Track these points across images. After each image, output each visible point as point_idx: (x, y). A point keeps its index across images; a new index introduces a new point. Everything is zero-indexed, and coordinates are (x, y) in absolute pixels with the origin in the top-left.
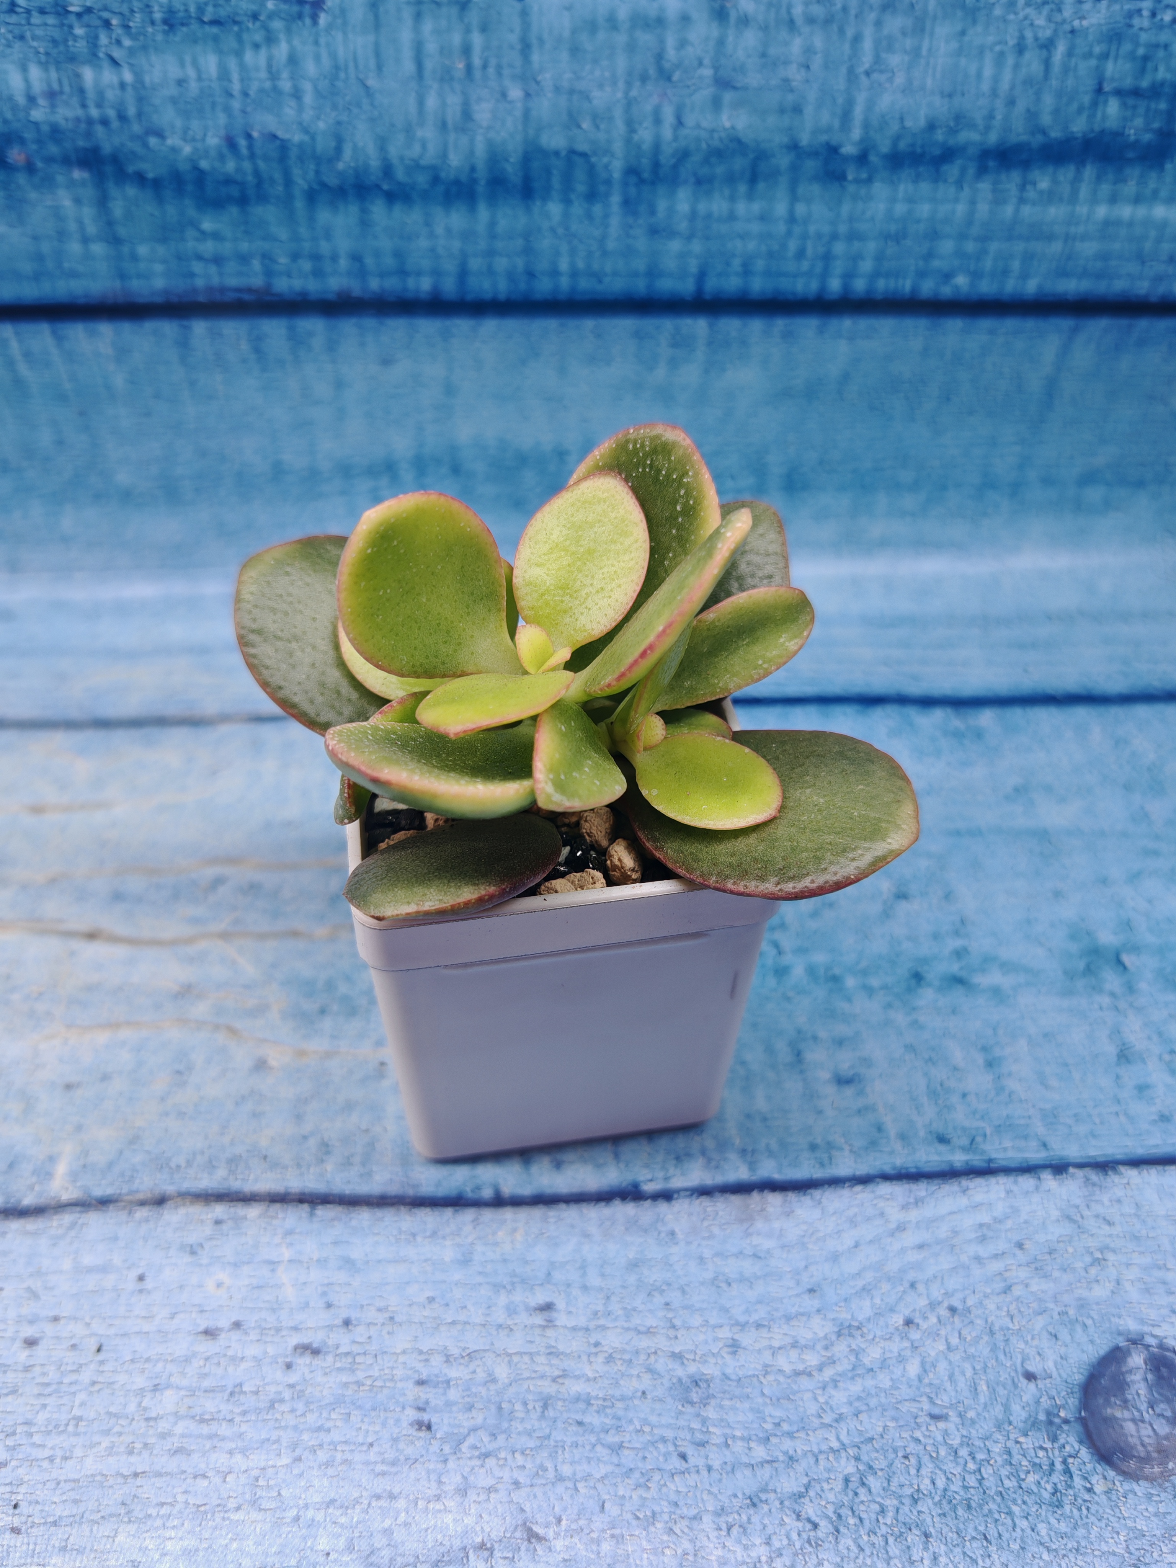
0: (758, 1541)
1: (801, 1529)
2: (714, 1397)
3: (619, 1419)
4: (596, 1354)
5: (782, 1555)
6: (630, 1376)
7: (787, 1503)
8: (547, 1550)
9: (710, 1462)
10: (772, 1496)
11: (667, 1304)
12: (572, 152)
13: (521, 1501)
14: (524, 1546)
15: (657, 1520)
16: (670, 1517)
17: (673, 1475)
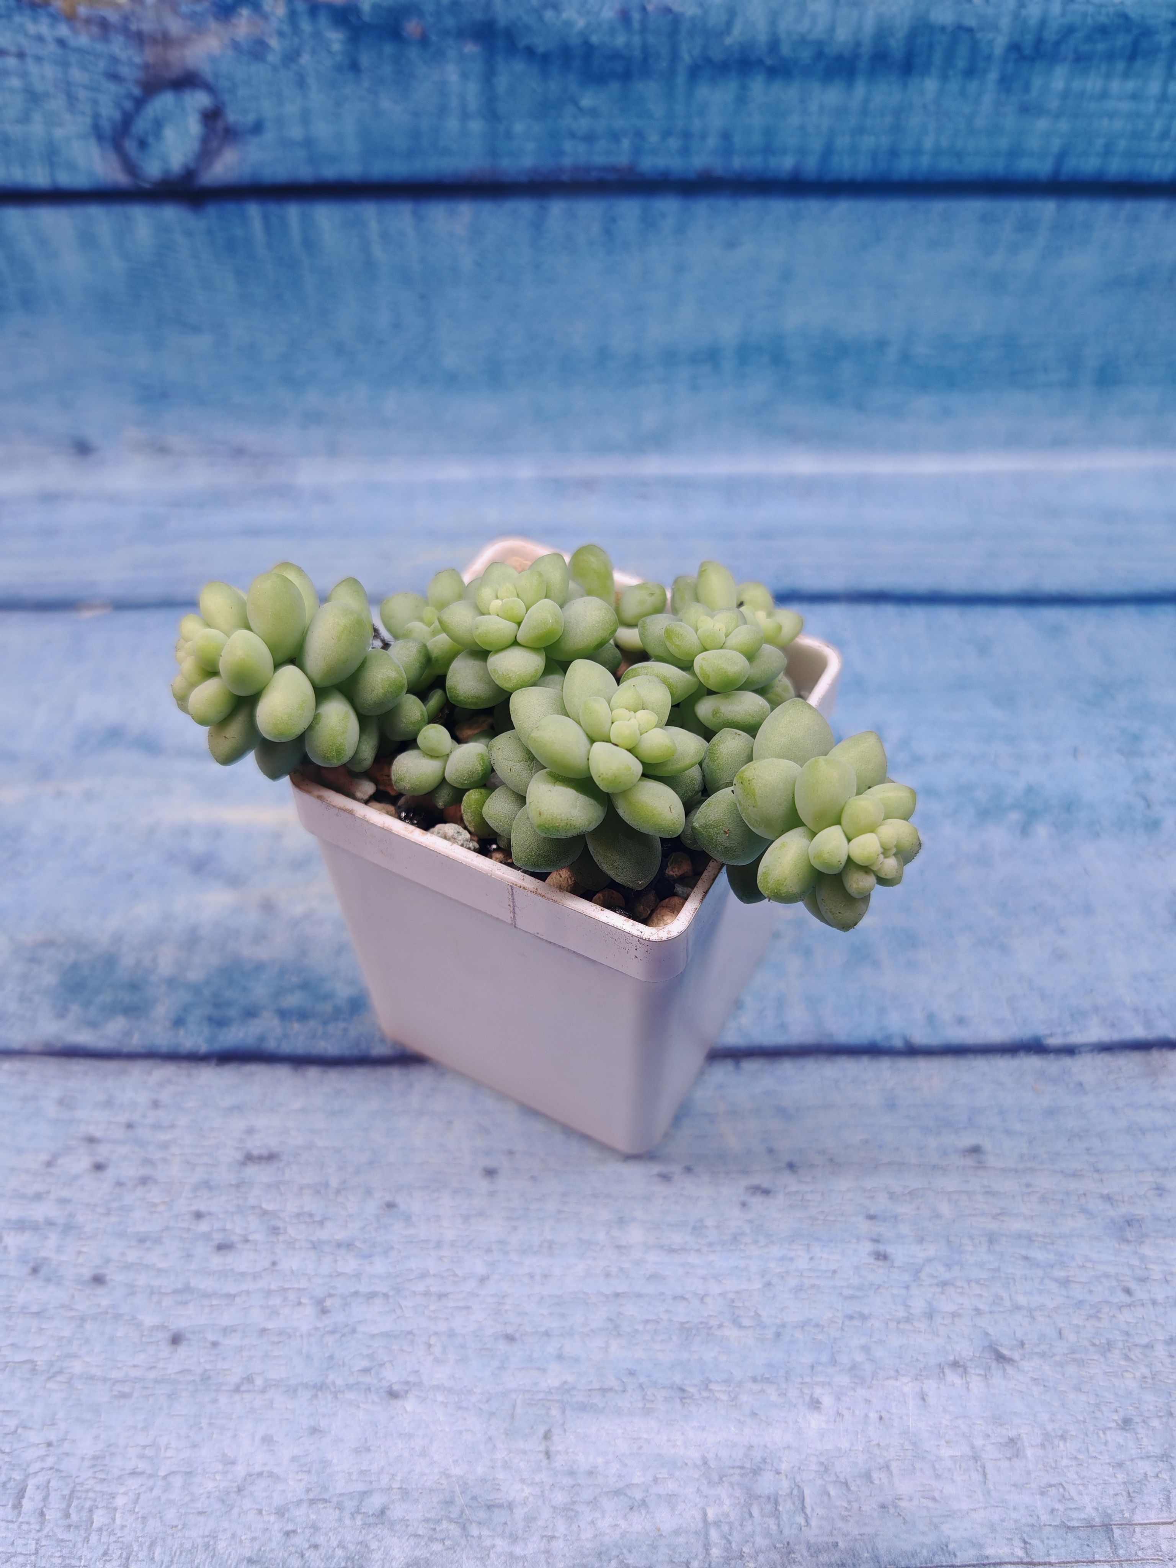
2: (1147, 1236)
3: (1061, 1255)
4: (1029, 1194)
6: (1066, 1216)
8: (1017, 1369)
9: (1154, 1297)
11: (1088, 1150)
12: (960, 28)
13: (983, 1326)
14: (994, 1364)
15: (1112, 1347)
16: (1124, 1344)
17: (1120, 1308)
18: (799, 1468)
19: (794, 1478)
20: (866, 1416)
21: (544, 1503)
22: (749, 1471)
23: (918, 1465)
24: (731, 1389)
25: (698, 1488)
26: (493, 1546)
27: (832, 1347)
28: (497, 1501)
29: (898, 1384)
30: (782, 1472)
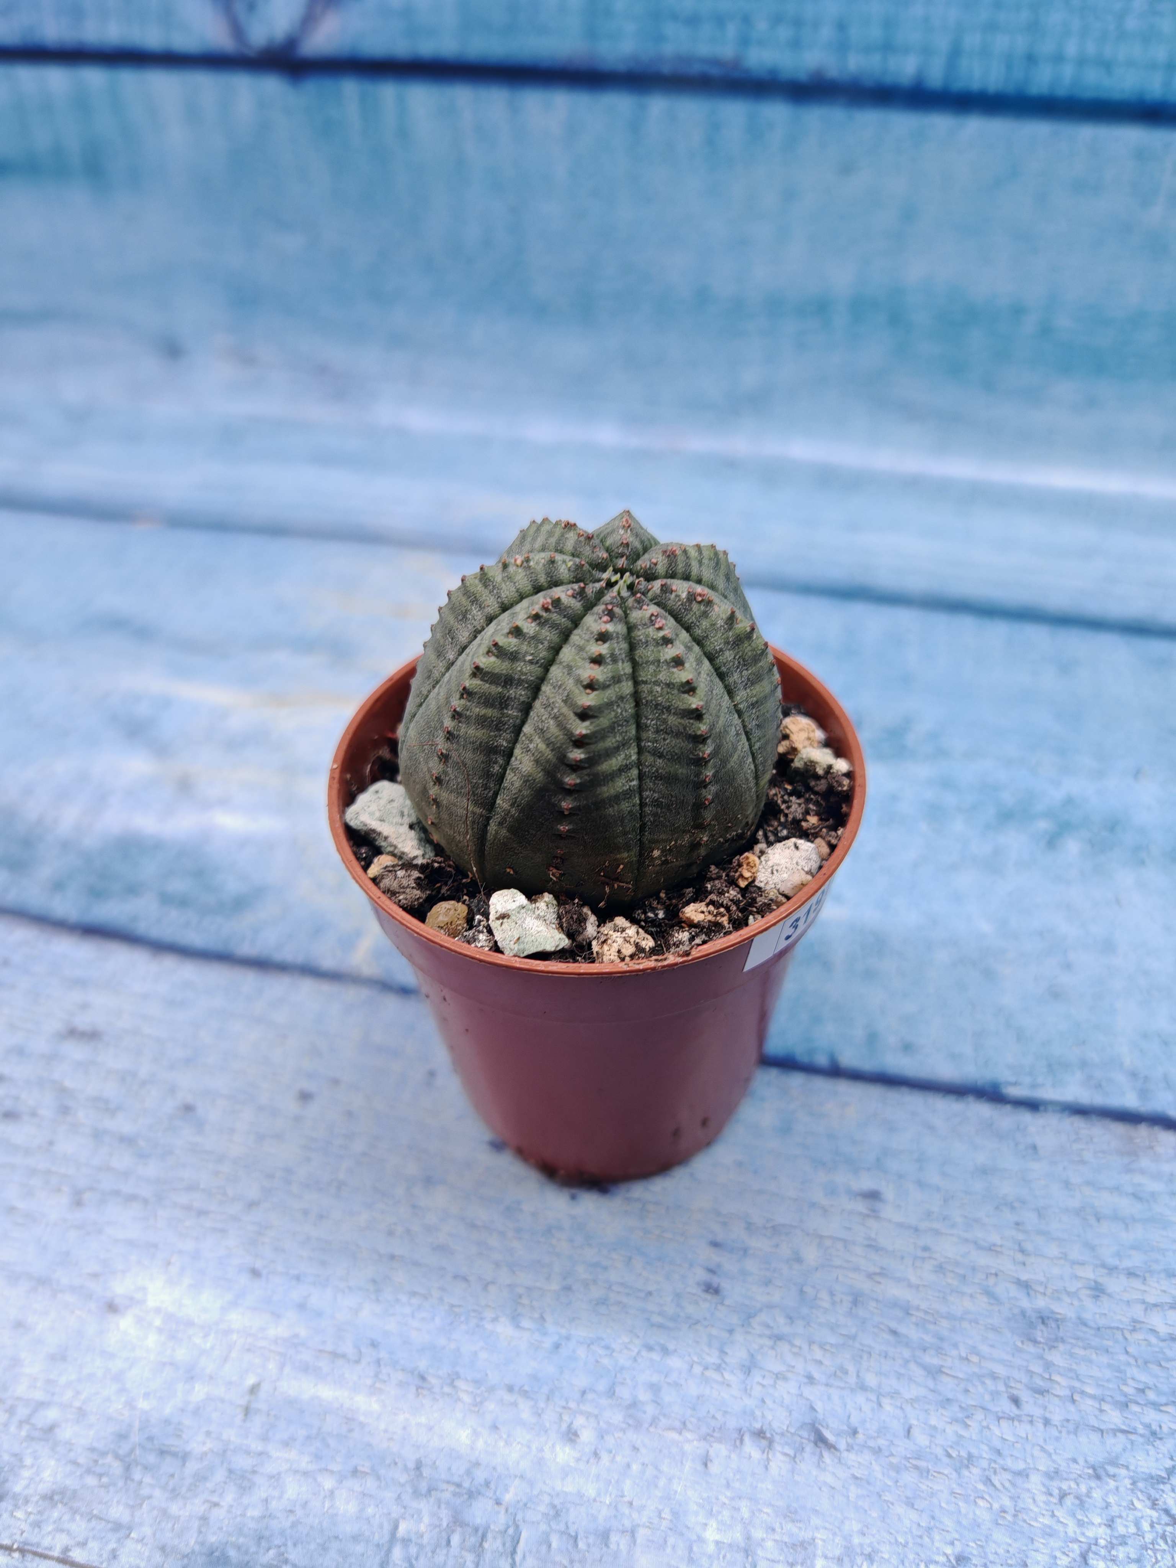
0: (1097, 1520)
1: (1155, 1520)
2: (1063, 1340)
3: (941, 1339)
4: (923, 1259)
5: (1126, 1544)
6: (963, 1294)
7: (1141, 1485)
8: (836, 1460)
9: (1048, 1415)
10: (1123, 1472)
11: (1017, 1224)
13: (812, 1398)
14: (809, 1448)
15: (972, 1465)
16: (990, 1465)
17: (999, 1419)
18: (525, 1505)
19: (516, 1514)
20: (628, 1466)
21: (222, 1463)
22: (465, 1491)
23: (671, 1541)
24: (479, 1392)
25: (399, 1495)
26: (150, 1497)
27: (616, 1376)
28: (173, 1449)
29: (681, 1438)
30: (504, 1503)
